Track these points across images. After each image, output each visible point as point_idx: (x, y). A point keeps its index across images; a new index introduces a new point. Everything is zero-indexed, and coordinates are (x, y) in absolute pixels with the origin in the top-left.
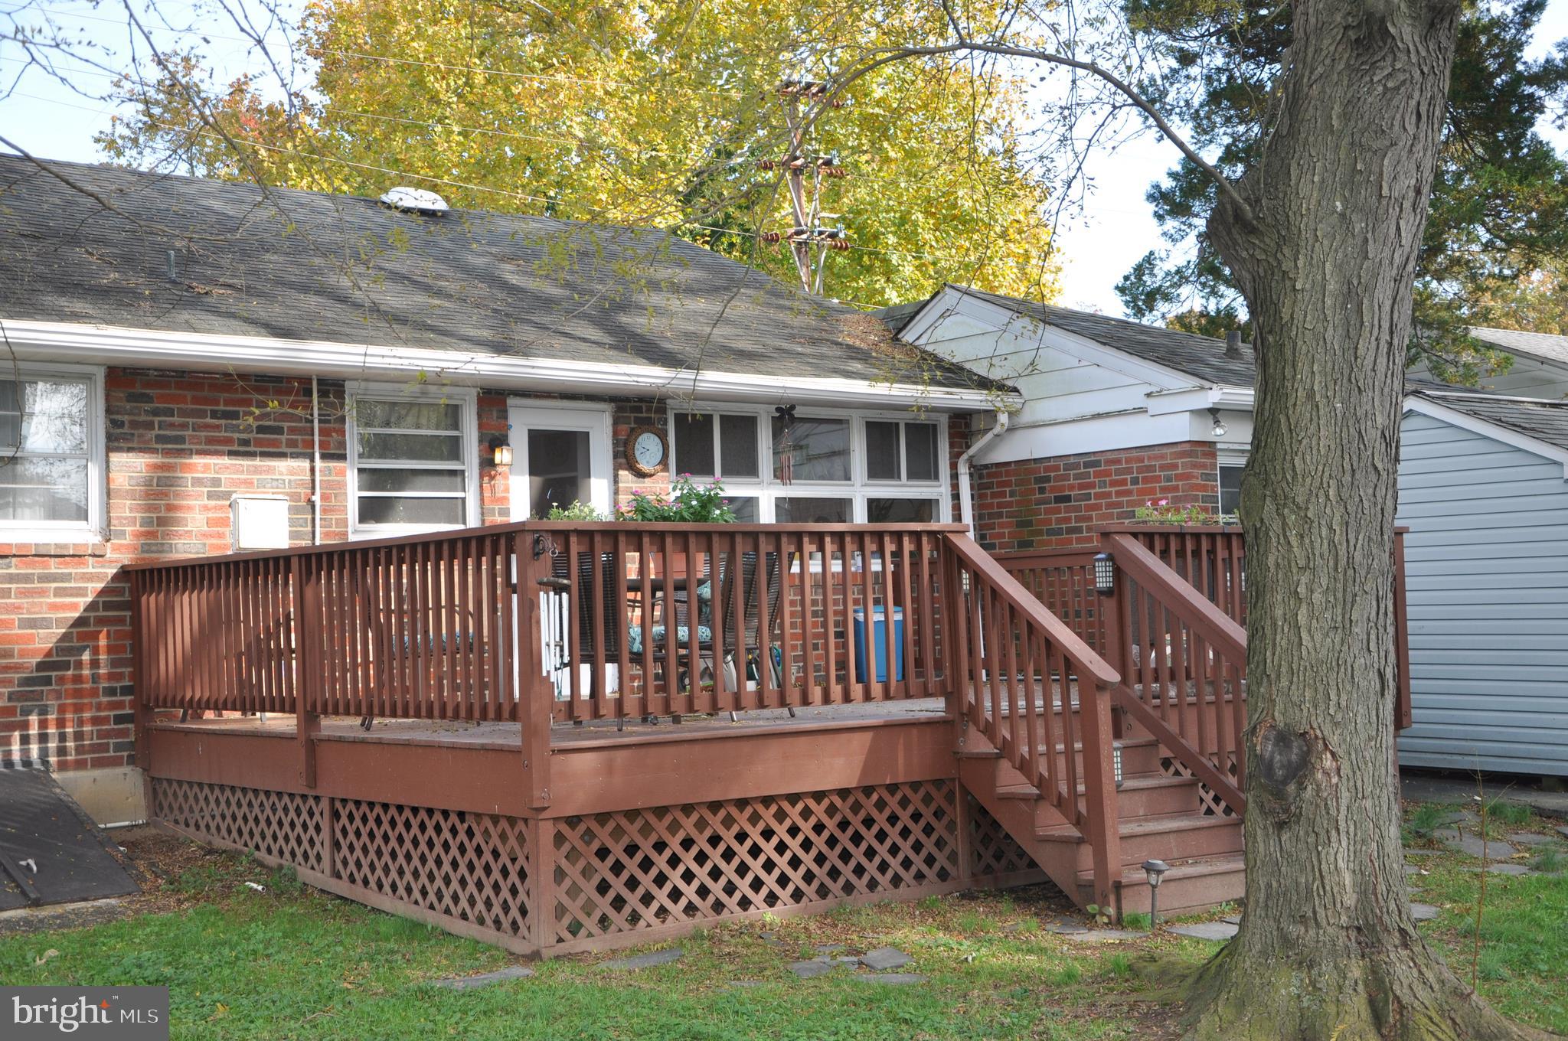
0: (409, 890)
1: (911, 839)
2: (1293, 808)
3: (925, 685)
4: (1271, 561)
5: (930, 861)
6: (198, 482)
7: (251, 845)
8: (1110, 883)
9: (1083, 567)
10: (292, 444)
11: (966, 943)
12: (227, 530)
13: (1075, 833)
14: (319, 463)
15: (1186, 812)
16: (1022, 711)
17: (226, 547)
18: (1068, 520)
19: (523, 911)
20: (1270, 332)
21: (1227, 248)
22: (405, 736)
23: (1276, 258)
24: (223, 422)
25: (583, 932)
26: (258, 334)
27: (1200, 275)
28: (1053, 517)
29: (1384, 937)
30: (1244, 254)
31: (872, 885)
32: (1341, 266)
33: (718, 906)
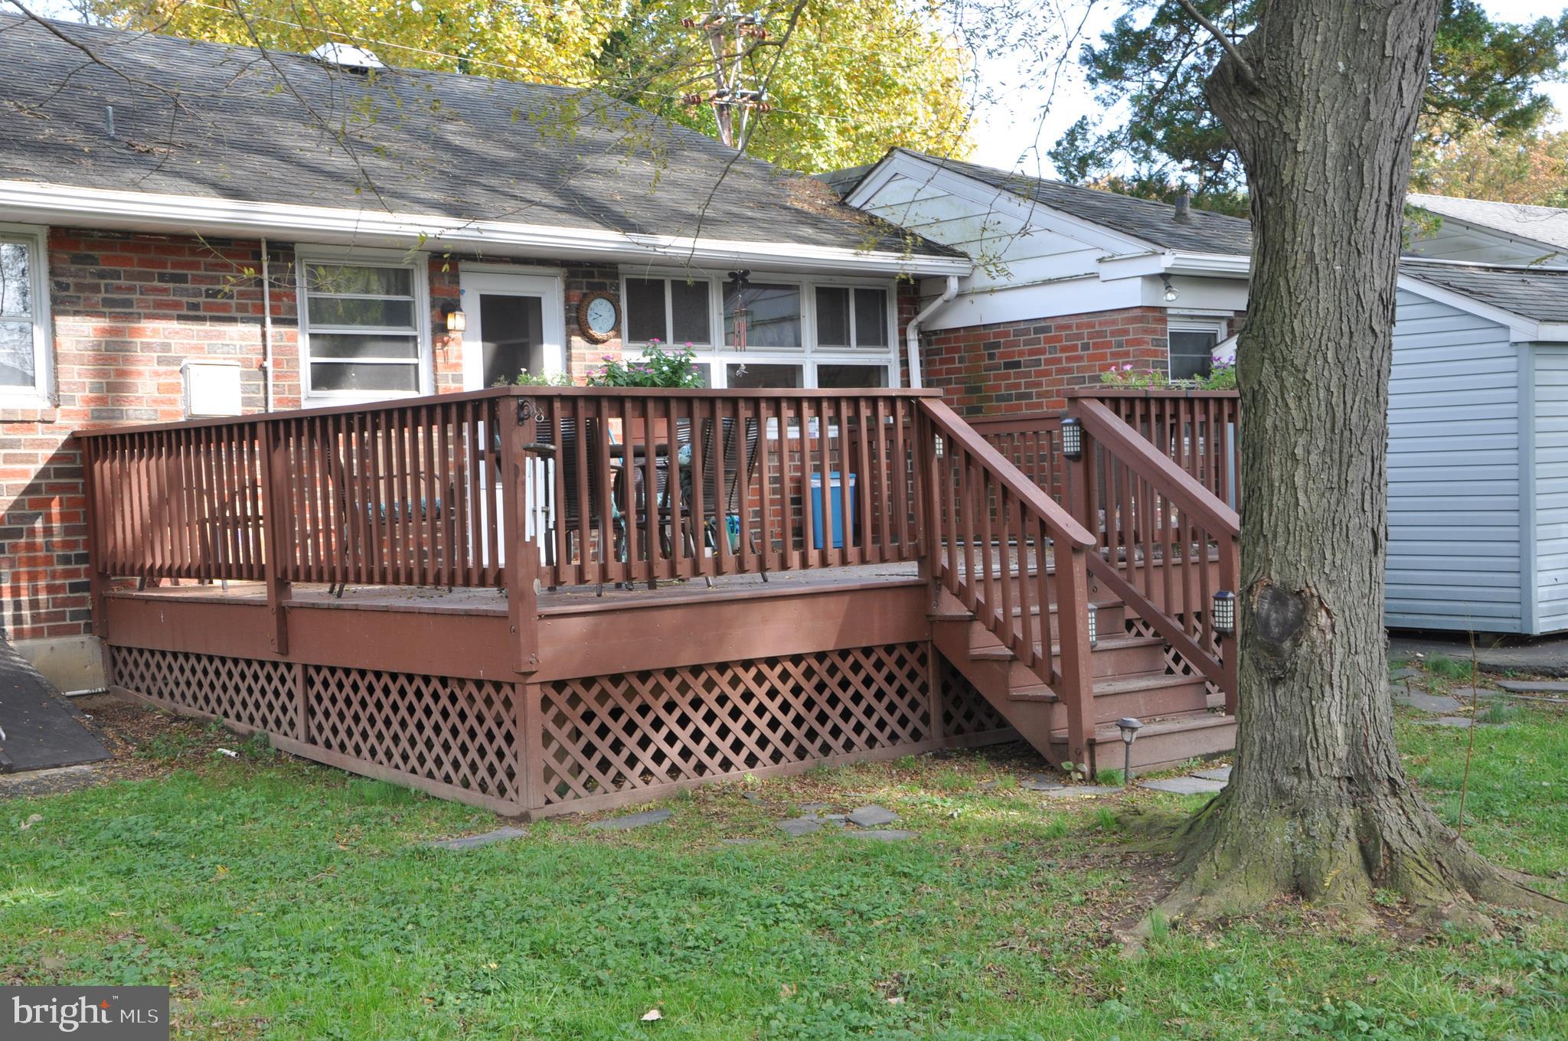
0: (389, 755)
1: (886, 701)
2: (1288, 664)
3: (899, 549)
4: (1269, 423)
5: (903, 721)
6: (147, 347)
7: (219, 711)
8: (1085, 740)
9: (1049, 432)
10: (242, 308)
11: (949, 800)
12: (179, 397)
13: (1049, 692)
14: (270, 328)
15: (1151, 672)
16: (997, 575)
17: (178, 413)
18: (1017, 386)
19: (511, 775)
20: (1270, 194)
21: (1226, 108)
22: (382, 602)
23: (1277, 119)
24: (171, 285)
25: (570, 794)
26: (207, 195)
27: (1132, 140)
28: (1003, 383)
29: (1375, 786)
30: (1244, 116)
31: (849, 745)
32: (1342, 128)
33: (700, 768)
